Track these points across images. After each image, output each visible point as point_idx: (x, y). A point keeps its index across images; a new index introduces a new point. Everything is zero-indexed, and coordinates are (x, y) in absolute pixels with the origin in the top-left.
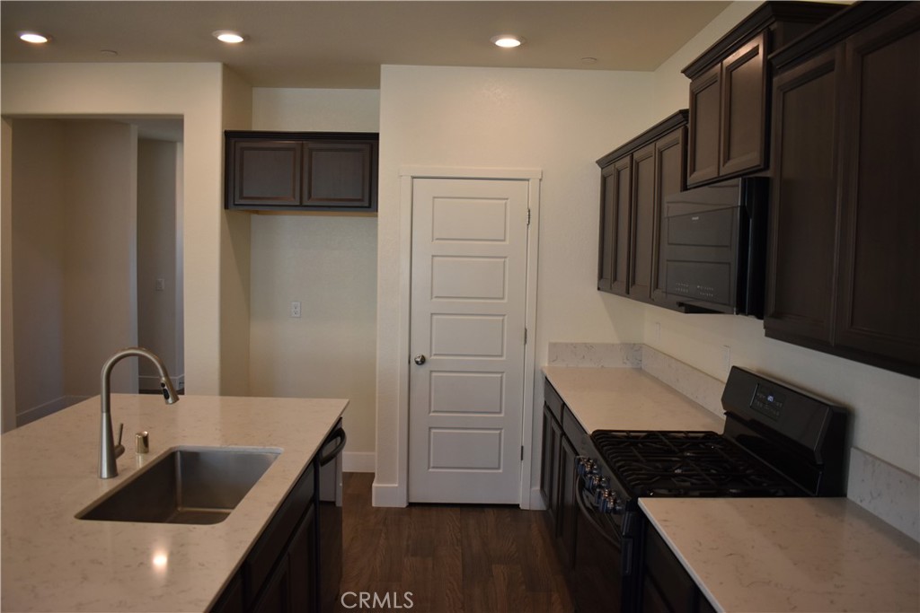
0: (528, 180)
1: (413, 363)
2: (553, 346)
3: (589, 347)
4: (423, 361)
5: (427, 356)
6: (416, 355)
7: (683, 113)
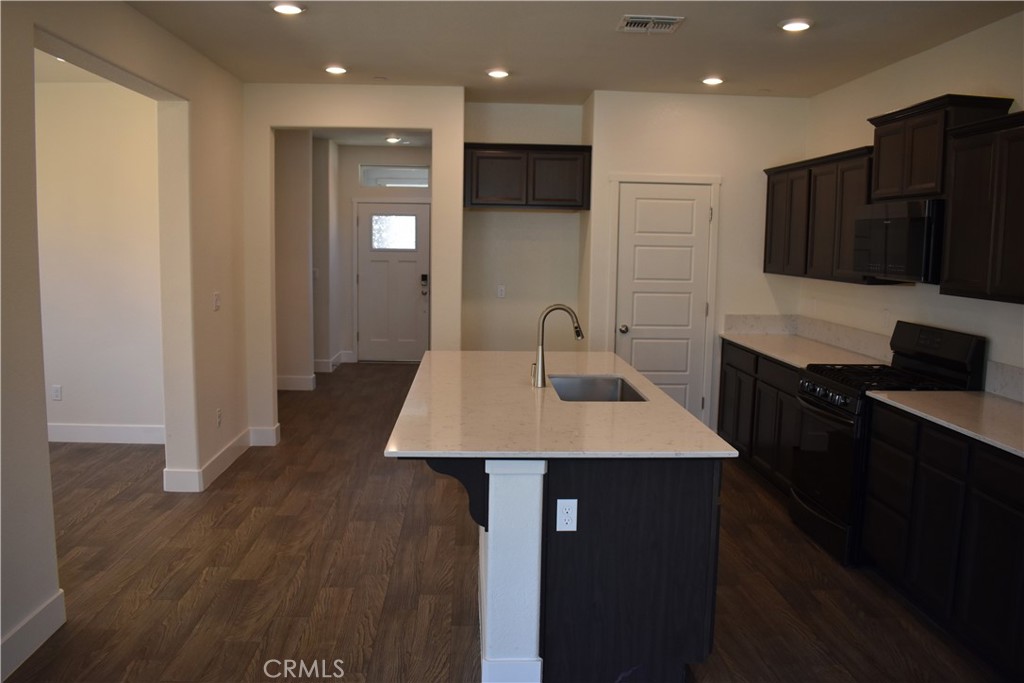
0: (710, 185)
1: (618, 331)
2: (729, 317)
3: (757, 318)
4: (625, 331)
5: (629, 326)
6: (619, 327)
7: (868, 149)
